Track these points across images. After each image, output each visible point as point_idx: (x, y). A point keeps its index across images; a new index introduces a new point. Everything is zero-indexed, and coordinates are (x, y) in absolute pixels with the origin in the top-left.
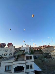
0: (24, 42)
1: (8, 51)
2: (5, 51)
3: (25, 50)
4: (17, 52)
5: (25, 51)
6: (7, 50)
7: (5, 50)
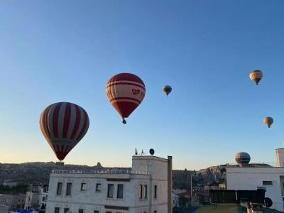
0: (257, 80)
1: (125, 193)
2: (109, 196)
3: (261, 192)
4: (196, 208)
5: (269, 202)
6: (120, 187)
7: (105, 185)
